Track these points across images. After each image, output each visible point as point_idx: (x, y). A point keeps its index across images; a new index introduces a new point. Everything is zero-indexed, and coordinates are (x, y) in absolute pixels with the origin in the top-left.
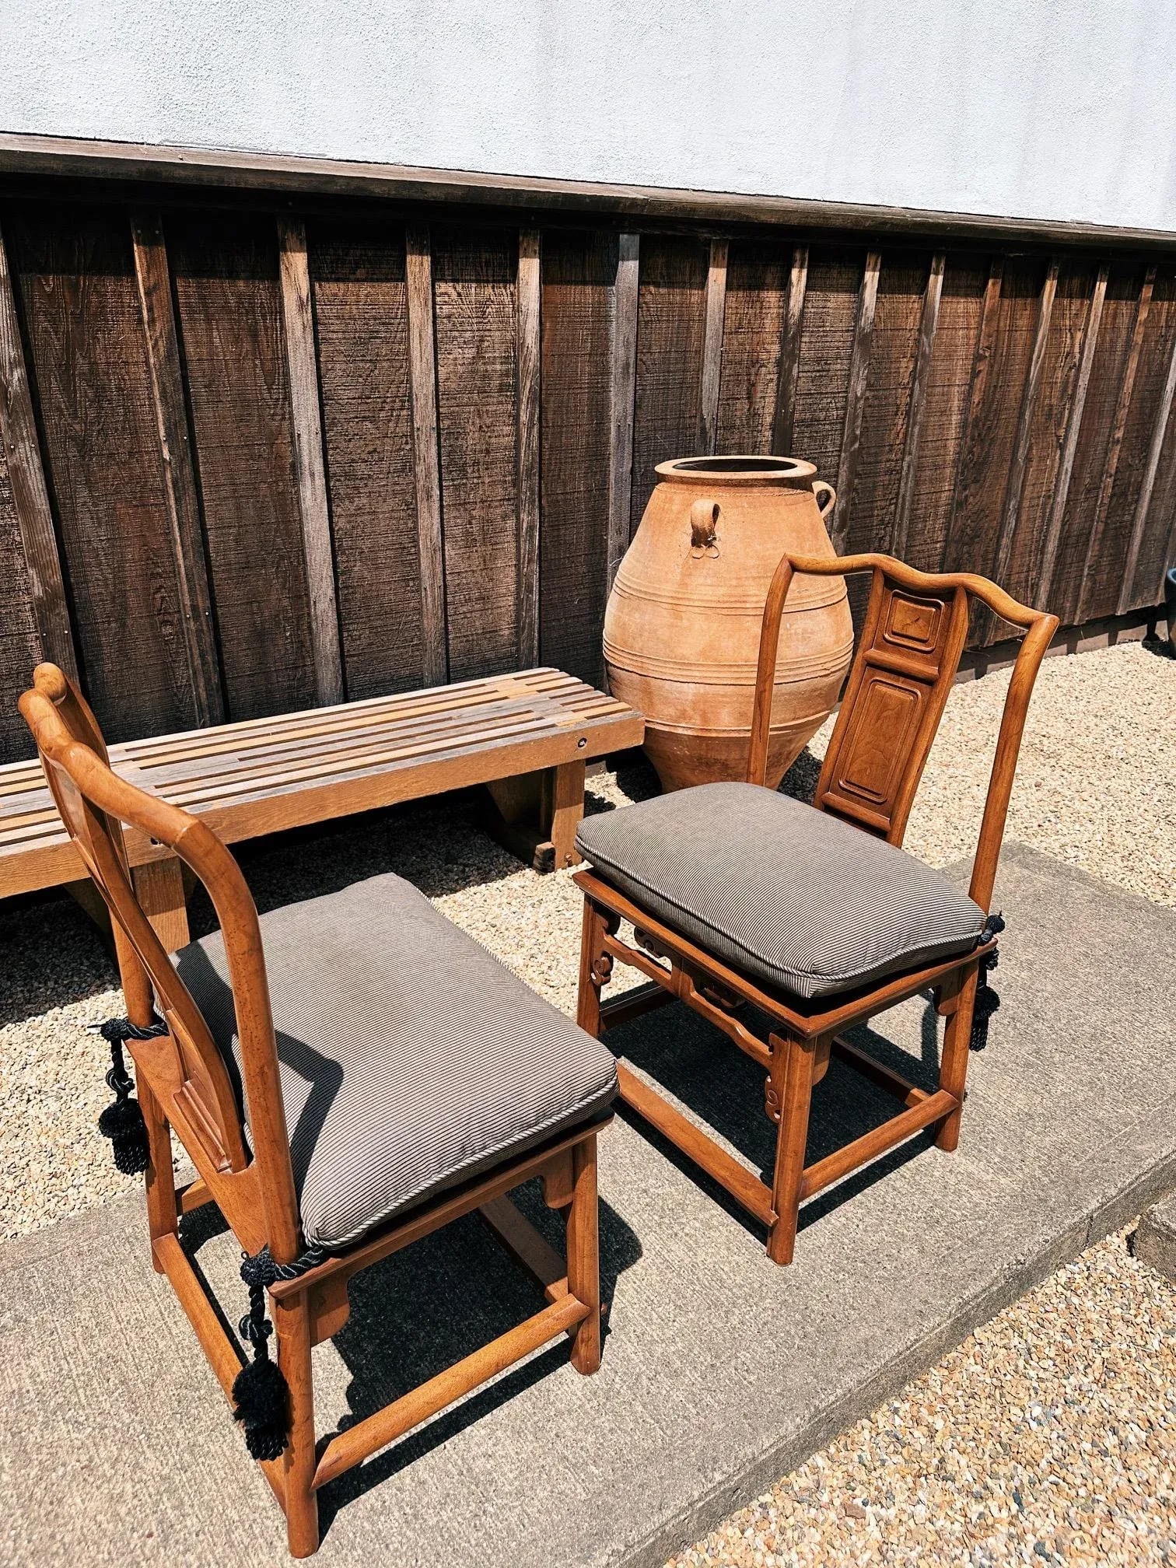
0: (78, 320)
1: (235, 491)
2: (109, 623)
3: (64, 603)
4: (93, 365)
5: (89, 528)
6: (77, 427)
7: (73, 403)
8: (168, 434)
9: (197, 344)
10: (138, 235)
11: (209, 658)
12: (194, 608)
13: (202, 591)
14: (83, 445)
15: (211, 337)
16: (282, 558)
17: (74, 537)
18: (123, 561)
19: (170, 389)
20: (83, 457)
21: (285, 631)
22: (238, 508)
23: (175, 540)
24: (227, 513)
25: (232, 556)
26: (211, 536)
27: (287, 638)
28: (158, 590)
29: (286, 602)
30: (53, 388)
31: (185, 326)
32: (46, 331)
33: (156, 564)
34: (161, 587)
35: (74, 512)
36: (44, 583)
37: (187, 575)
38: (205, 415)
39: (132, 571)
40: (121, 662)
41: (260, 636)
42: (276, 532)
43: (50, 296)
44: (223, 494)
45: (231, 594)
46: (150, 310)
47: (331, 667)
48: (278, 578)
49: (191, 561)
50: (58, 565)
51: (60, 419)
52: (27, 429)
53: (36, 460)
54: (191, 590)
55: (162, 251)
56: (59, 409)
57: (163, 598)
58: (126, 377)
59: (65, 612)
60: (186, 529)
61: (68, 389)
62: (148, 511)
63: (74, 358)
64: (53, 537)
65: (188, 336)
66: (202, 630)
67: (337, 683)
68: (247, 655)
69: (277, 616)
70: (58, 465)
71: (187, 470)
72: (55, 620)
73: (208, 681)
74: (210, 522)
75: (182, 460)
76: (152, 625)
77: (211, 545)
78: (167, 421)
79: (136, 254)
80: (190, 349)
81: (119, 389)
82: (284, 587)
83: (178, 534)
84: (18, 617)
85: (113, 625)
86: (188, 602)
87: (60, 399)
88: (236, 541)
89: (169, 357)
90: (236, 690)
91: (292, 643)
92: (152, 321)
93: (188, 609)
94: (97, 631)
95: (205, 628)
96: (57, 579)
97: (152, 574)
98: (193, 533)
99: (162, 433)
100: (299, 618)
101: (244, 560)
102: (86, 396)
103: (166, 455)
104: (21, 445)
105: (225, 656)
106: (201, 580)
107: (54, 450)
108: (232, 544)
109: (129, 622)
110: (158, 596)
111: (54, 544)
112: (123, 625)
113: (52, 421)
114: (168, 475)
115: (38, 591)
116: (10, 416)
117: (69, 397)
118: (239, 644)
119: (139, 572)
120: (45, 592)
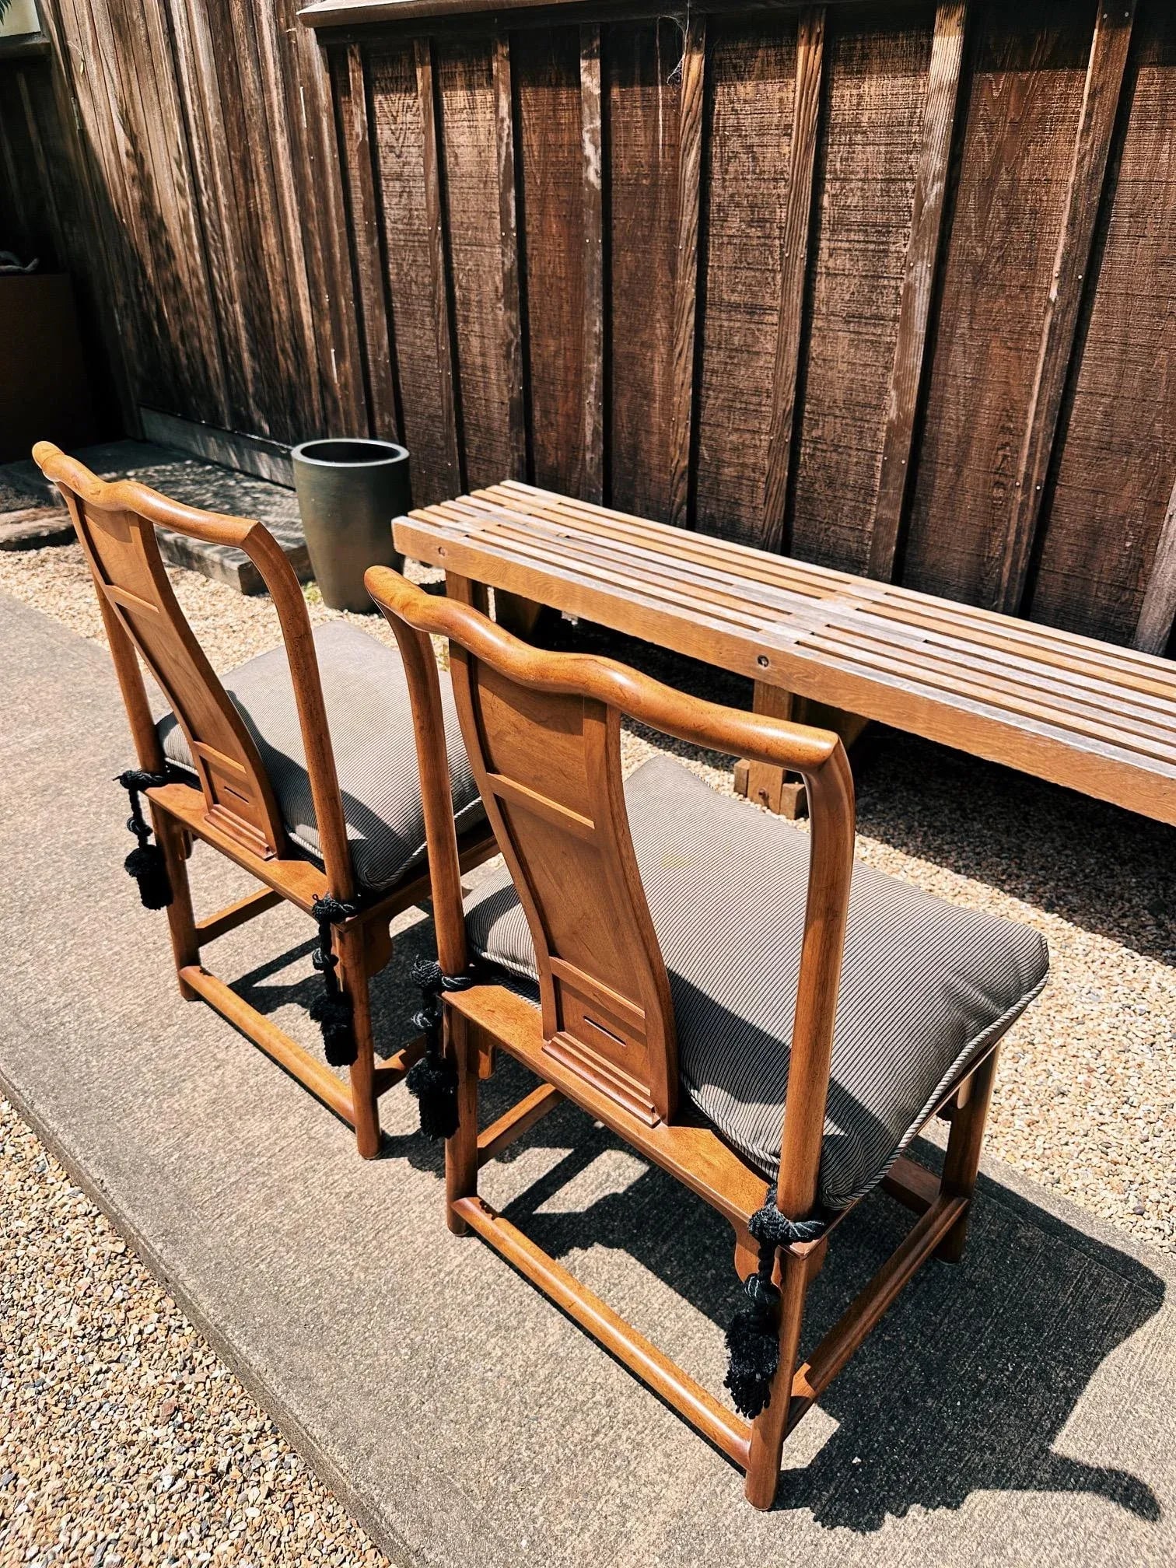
0: (1016, 126)
1: (1124, 352)
2: (948, 466)
3: (910, 433)
4: (1015, 181)
5: (958, 363)
6: (979, 250)
7: (983, 224)
8: (1063, 270)
9: (1138, 159)
10: (1103, 20)
11: (1025, 539)
12: (1028, 477)
13: (1041, 461)
14: (980, 271)
15: (1159, 150)
16: (1154, 449)
17: (942, 368)
18: (979, 405)
19: (1082, 214)
20: (975, 285)
21: (1126, 540)
22: (1121, 375)
23: (1032, 396)
24: (1106, 379)
25: (1094, 430)
26: (1078, 401)
27: (1125, 549)
28: (1004, 446)
29: (1139, 506)
30: (968, 202)
31: (1131, 136)
32: (980, 142)
33: (1010, 418)
34: (1007, 444)
35: (950, 343)
36: (900, 408)
37: (1032, 438)
38: (1119, 253)
39: (985, 418)
40: (945, 510)
41: (1095, 533)
42: (1159, 413)
43: (995, 101)
44: (1109, 353)
45: (1076, 473)
46: (1089, 115)
47: (1163, 604)
48: (1140, 472)
49: (1041, 424)
50: (916, 392)
51: (966, 240)
52: (930, 249)
53: (927, 281)
54: (1031, 456)
55: (1125, 37)
56: (969, 229)
57: (1005, 457)
58: (1045, 198)
59: (908, 443)
60: (1048, 386)
61: (983, 208)
62: (1020, 358)
63: (998, 173)
64: (920, 363)
65: (1129, 150)
66: (1027, 505)
67: (1163, 627)
68: (1071, 551)
69: (1123, 518)
70: (949, 290)
71: (1071, 316)
72: (898, 447)
73: (1015, 563)
74: (1082, 383)
75: (1069, 303)
76: (985, 482)
77: (1074, 411)
78: (1067, 253)
79: (1094, 45)
80: (1127, 167)
81: (1034, 212)
82: (1144, 487)
83: (1036, 388)
84: (875, 435)
85: (950, 470)
86: (1023, 469)
87: (972, 218)
88: (1106, 414)
89: (1091, 177)
90: (1046, 586)
91: (1129, 556)
92: (1087, 129)
93: (1021, 476)
94: (935, 471)
95: (1031, 503)
96: (912, 406)
97: (1003, 427)
98: (1054, 392)
99: (1057, 268)
100: (1148, 531)
101: (1106, 439)
102: (998, 217)
103: (1053, 294)
104: (919, 264)
105: (1047, 543)
106: (1045, 446)
107: (952, 273)
108: (1099, 416)
109: (966, 472)
110: (1001, 453)
111: (919, 371)
112: (959, 473)
113: (958, 242)
114: (1048, 319)
115: (893, 414)
116: (918, 232)
117: (980, 218)
118: (1068, 535)
119: (991, 422)
120: (898, 417)
